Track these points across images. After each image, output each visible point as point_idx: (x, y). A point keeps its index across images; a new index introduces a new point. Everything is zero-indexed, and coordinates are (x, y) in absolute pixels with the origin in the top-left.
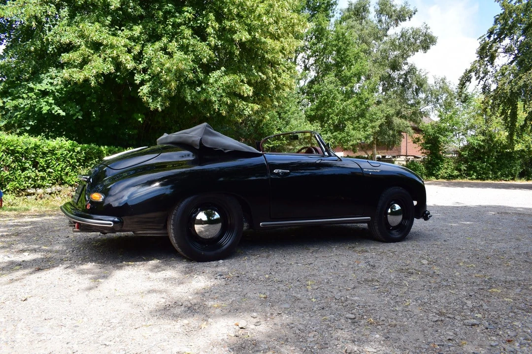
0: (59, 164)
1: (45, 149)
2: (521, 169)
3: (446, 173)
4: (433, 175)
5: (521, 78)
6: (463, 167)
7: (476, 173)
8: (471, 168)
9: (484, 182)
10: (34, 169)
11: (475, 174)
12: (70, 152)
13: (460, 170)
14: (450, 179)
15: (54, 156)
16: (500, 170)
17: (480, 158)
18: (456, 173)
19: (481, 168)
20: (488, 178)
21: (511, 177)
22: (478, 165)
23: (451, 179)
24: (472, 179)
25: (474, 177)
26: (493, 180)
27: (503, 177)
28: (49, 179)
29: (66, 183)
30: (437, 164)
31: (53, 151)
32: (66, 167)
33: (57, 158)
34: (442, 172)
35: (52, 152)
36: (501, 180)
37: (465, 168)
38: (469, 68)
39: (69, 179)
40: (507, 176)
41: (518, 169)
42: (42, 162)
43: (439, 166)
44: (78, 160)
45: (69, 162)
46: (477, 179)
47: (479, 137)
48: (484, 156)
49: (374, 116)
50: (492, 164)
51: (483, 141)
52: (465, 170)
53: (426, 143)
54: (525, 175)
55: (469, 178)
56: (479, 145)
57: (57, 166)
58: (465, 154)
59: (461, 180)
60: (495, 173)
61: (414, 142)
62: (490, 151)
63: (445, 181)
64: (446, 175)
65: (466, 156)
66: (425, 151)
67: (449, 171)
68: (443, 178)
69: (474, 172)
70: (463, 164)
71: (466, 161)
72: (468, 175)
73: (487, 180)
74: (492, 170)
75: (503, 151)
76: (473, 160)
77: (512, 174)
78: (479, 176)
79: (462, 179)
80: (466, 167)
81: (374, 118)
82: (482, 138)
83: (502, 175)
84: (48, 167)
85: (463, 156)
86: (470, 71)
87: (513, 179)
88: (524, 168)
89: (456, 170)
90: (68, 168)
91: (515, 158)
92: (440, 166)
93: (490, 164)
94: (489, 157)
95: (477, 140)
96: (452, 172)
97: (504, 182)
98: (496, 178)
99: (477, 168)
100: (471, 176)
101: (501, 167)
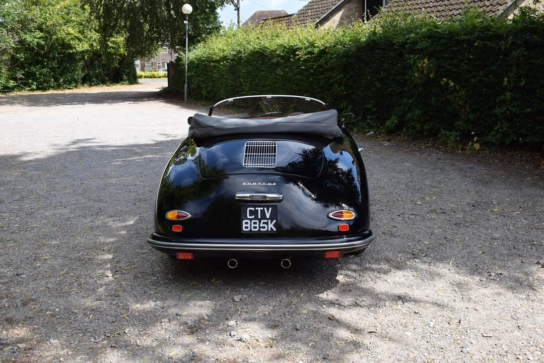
2: (83, 72)
6: (19, 75)
7: (36, 82)
8: (29, 75)
9: (45, 93)
13: (15, 79)
14: (5, 92)
16: (61, 76)
17: (38, 62)
18: (12, 83)
19: (41, 74)
20: (49, 88)
21: (74, 84)
22: (37, 71)
23: (8, 92)
24: (33, 90)
25: (34, 87)
26: (55, 89)
27: (66, 84)
36: (64, 88)
40: (70, 83)
41: (79, 74)
46: (38, 89)
47: (36, 33)
48: (43, 59)
50: (52, 69)
51: (42, 38)
52: (21, 79)
54: (87, 80)
55: (27, 88)
58: (22, 58)
59: (19, 93)
60: (56, 80)
62: (50, 51)
69: (34, 80)
70: (18, 70)
71: (22, 67)
72: (27, 84)
73: (49, 89)
74: (53, 77)
75: (65, 52)
76: (30, 64)
77: (75, 80)
78: (39, 85)
79: (19, 91)
80: (23, 74)
82: (40, 34)
83: (65, 82)
85: (18, 59)
87: (76, 87)
88: (86, 72)
89: (11, 79)
91: (77, 60)
93: (51, 69)
94: (49, 60)
95: (35, 38)
96: (7, 81)
97: (67, 91)
98: (58, 87)
99: (36, 75)
100: (30, 87)
101: (62, 71)
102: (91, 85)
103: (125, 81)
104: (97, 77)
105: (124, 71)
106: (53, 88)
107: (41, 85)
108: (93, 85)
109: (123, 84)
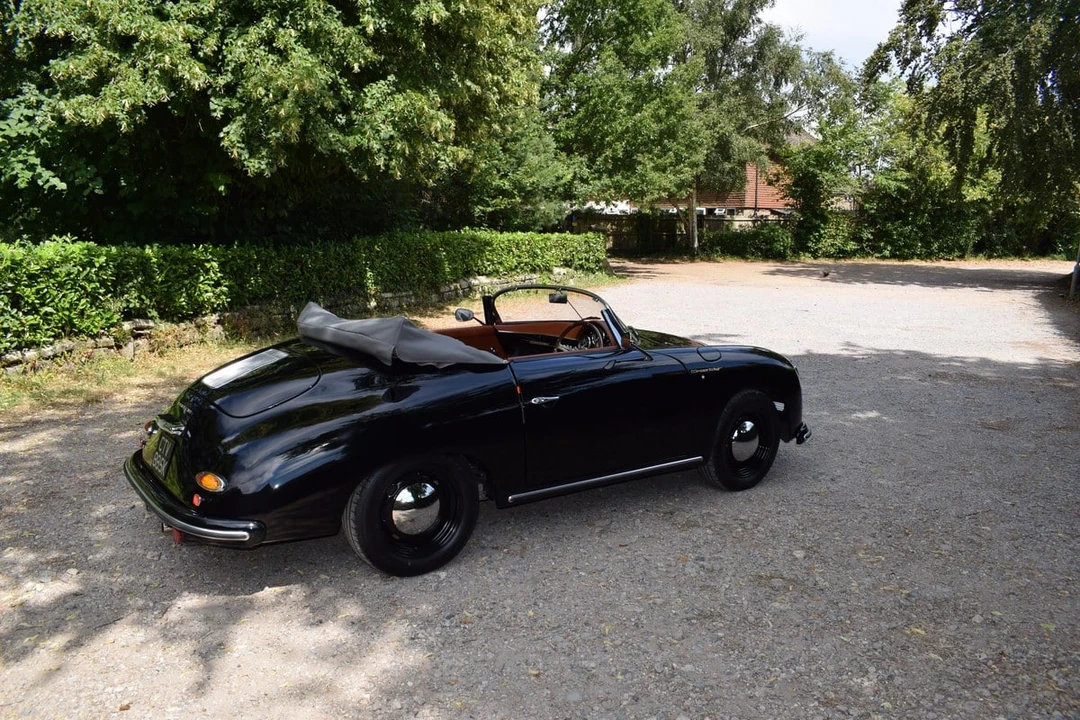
0: (64, 296)
1: (34, 268)
2: (977, 236)
3: (832, 245)
4: (806, 249)
5: (986, 69)
6: (867, 235)
7: (892, 244)
8: (882, 235)
9: (905, 263)
10: (15, 310)
11: (889, 248)
12: (84, 269)
13: (859, 240)
14: (840, 258)
15: (52, 280)
16: (937, 239)
17: (899, 216)
18: (852, 246)
19: (900, 234)
20: (913, 256)
21: (957, 254)
22: (895, 229)
23: (843, 257)
24: (884, 258)
25: (887, 253)
26: (922, 259)
27: (943, 252)
28: (46, 327)
29: (81, 332)
30: (817, 228)
31: (50, 268)
32: (79, 300)
33: (59, 282)
34: (826, 243)
35: (48, 271)
36: (938, 259)
37: (869, 236)
38: (885, 41)
39: (87, 323)
40: (950, 251)
41: (972, 237)
42: (28, 293)
43: (819, 232)
44: (103, 283)
45: (83, 288)
46: (893, 256)
47: (899, 173)
48: (908, 211)
49: (694, 138)
50: (922, 228)
51: (907, 181)
52: (868, 240)
53: (795, 184)
54: (986, 248)
55: (876, 255)
56: (899, 189)
57: (60, 300)
58: (871, 209)
59: (861, 261)
60: (927, 245)
61: (770, 183)
62: (920, 200)
63: (830, 262)
64: (833, 250)
65: (873, 211)
66: (791, 201)
67: (838, 242)
68: (827, 255)
69: (887, 243)
70: (865, 227)
71: (872, 221)
72: (876, 249)
73: (912, 258)
74: (921, 240)
75: (945, 202)
76: (886, 219)
77: (961, 246)
78: (896, 250)
79: (863, 257)
80: (872, 234)
81: (693, 142)
82: (905, 175)
83: (940, 249)
84: (43, 305)
85: (867, 211)
86: (887, 48)
87: (961, 257)
88: (984, 235)
89: (852, 240)
90: (83, 301)
91: (968, 215)
92: (822, 232)
93: (919, 227)
94: (916, 214)
95: (896, 180)
96: (845, 243)
97: (943, 264)
98: (929, 255)
99: (892, 235)
100: (881, 252)
101: (939, 232)
102: (990, 257)
103: (1060, 253)
104: (1004, 244)
105: (1060, 238)
106: (920, 257)
107: (899, 250)
108: (996, 257)
109: (1054, 259)
